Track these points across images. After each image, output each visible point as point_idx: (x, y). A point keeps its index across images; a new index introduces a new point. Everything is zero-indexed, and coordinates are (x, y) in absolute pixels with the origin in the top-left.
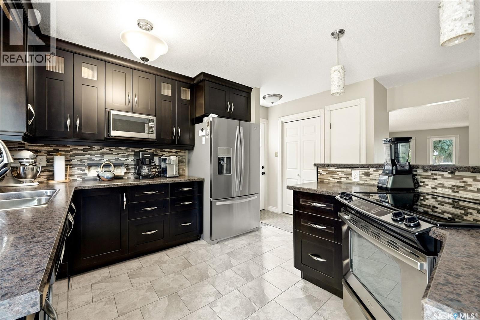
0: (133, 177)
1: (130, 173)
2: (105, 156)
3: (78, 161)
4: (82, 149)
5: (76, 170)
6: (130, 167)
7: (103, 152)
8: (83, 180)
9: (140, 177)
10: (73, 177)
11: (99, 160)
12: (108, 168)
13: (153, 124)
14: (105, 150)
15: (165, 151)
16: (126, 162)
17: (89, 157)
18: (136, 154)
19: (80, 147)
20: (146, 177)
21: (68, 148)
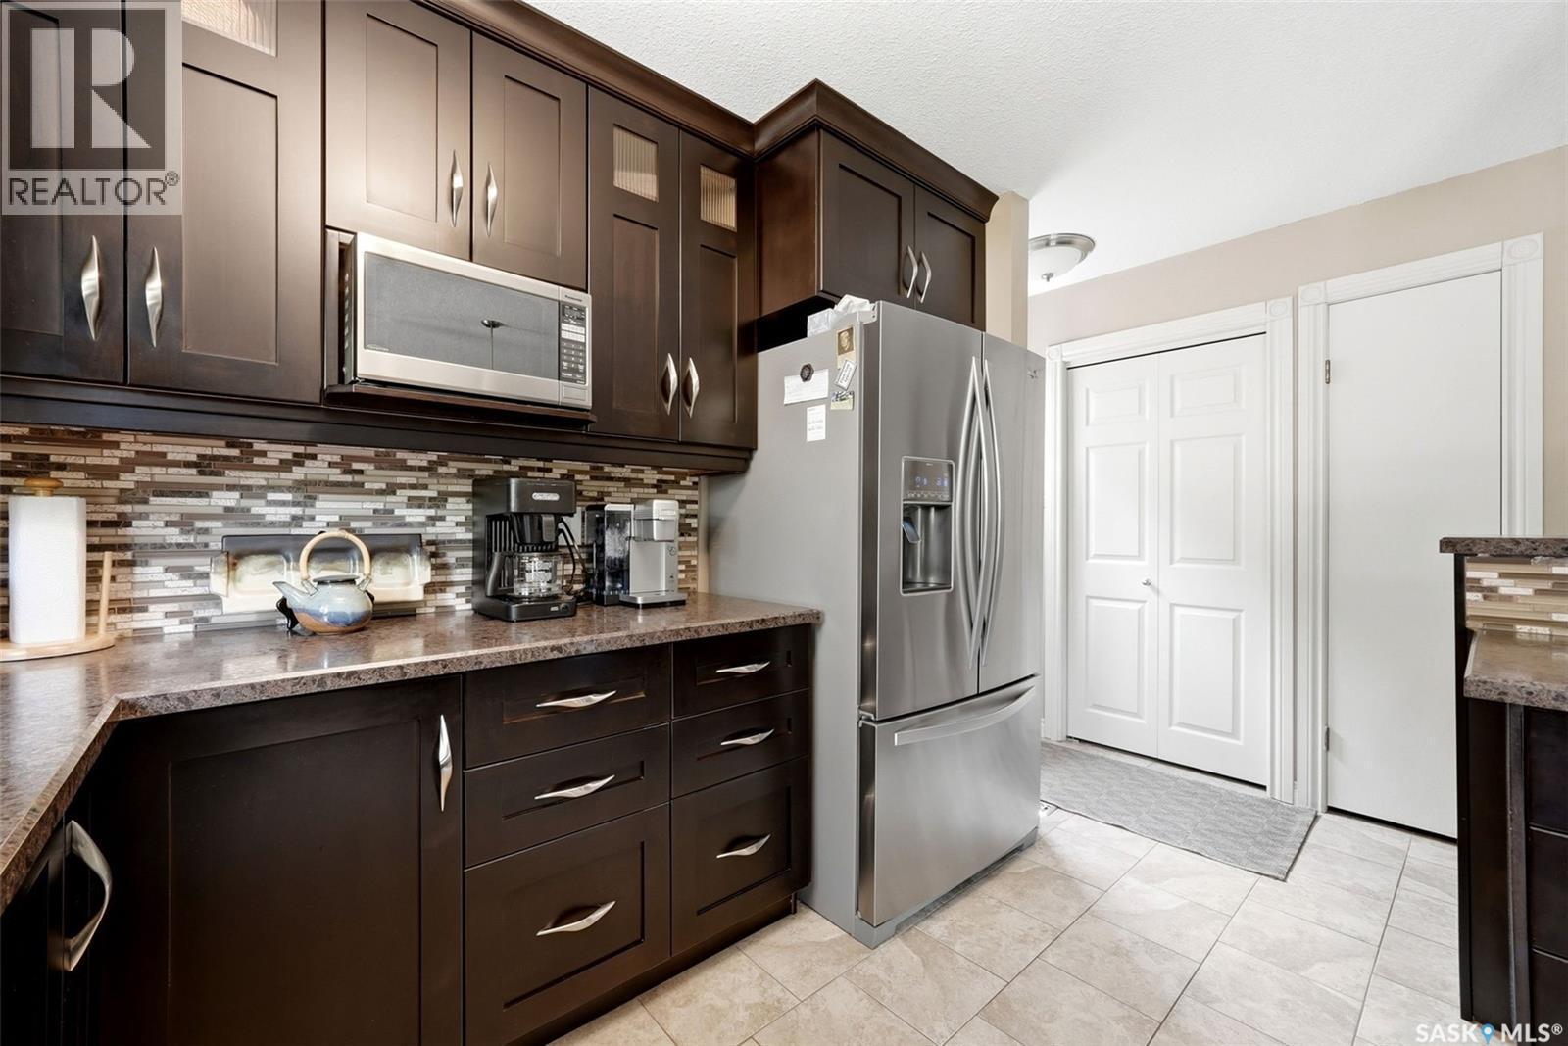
0: (462, 606)
1: (452, 584)
2: (321, 496)
3: (167, 524)
4: (194, 458)
5: (154, 577)
6: (451, 557)
7: (309, 478)
8: (196, 634)
9: (508, 610)
10: (138, 616)
11: (288, 519)
12: (338, 563)
13: (580, 330)
14: (323, 465)
15: (611, 479)
16: (430, 530)
17: (232, 503)
18: (480, 490)
19: (180, 449)
20: (540, 610)
21: (106, 452)
